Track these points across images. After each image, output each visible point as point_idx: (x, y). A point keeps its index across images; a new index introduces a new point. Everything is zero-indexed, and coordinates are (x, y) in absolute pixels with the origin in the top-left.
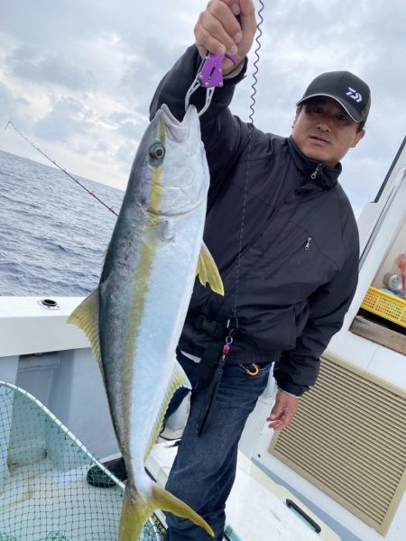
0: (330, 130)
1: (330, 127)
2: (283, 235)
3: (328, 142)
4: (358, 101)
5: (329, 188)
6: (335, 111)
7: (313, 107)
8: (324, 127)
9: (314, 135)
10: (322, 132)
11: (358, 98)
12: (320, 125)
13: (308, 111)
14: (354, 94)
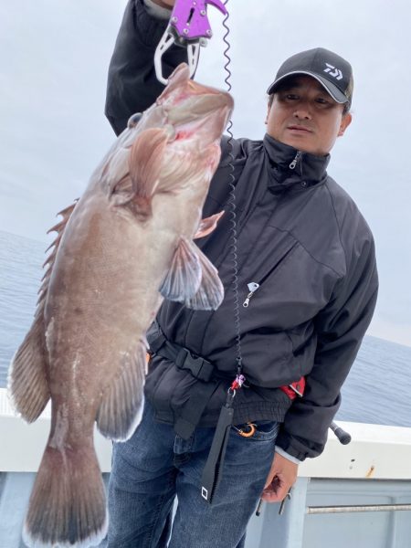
0: (310, 117)
1: (310, 113)
2: (261, 243)
3: (311, 132)
4: (339, 78)
5: (315, 182)
6: (313, 93)
7: (286, 94)
8: (302, 114)
9: (291, 125)
10: (301, 120)
11: (339, 75)
12: (297, 113)
13: (281, 100)
14: (333, 71)
